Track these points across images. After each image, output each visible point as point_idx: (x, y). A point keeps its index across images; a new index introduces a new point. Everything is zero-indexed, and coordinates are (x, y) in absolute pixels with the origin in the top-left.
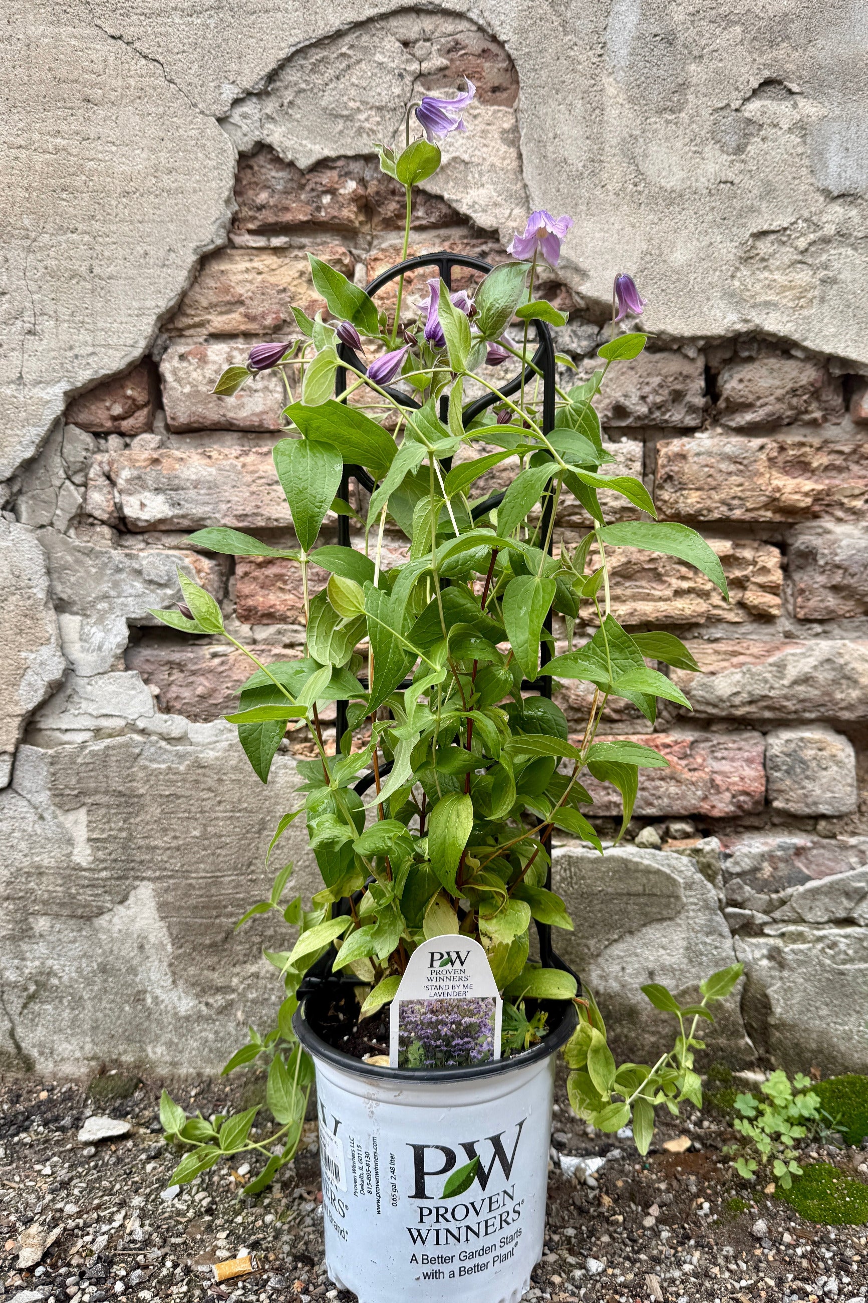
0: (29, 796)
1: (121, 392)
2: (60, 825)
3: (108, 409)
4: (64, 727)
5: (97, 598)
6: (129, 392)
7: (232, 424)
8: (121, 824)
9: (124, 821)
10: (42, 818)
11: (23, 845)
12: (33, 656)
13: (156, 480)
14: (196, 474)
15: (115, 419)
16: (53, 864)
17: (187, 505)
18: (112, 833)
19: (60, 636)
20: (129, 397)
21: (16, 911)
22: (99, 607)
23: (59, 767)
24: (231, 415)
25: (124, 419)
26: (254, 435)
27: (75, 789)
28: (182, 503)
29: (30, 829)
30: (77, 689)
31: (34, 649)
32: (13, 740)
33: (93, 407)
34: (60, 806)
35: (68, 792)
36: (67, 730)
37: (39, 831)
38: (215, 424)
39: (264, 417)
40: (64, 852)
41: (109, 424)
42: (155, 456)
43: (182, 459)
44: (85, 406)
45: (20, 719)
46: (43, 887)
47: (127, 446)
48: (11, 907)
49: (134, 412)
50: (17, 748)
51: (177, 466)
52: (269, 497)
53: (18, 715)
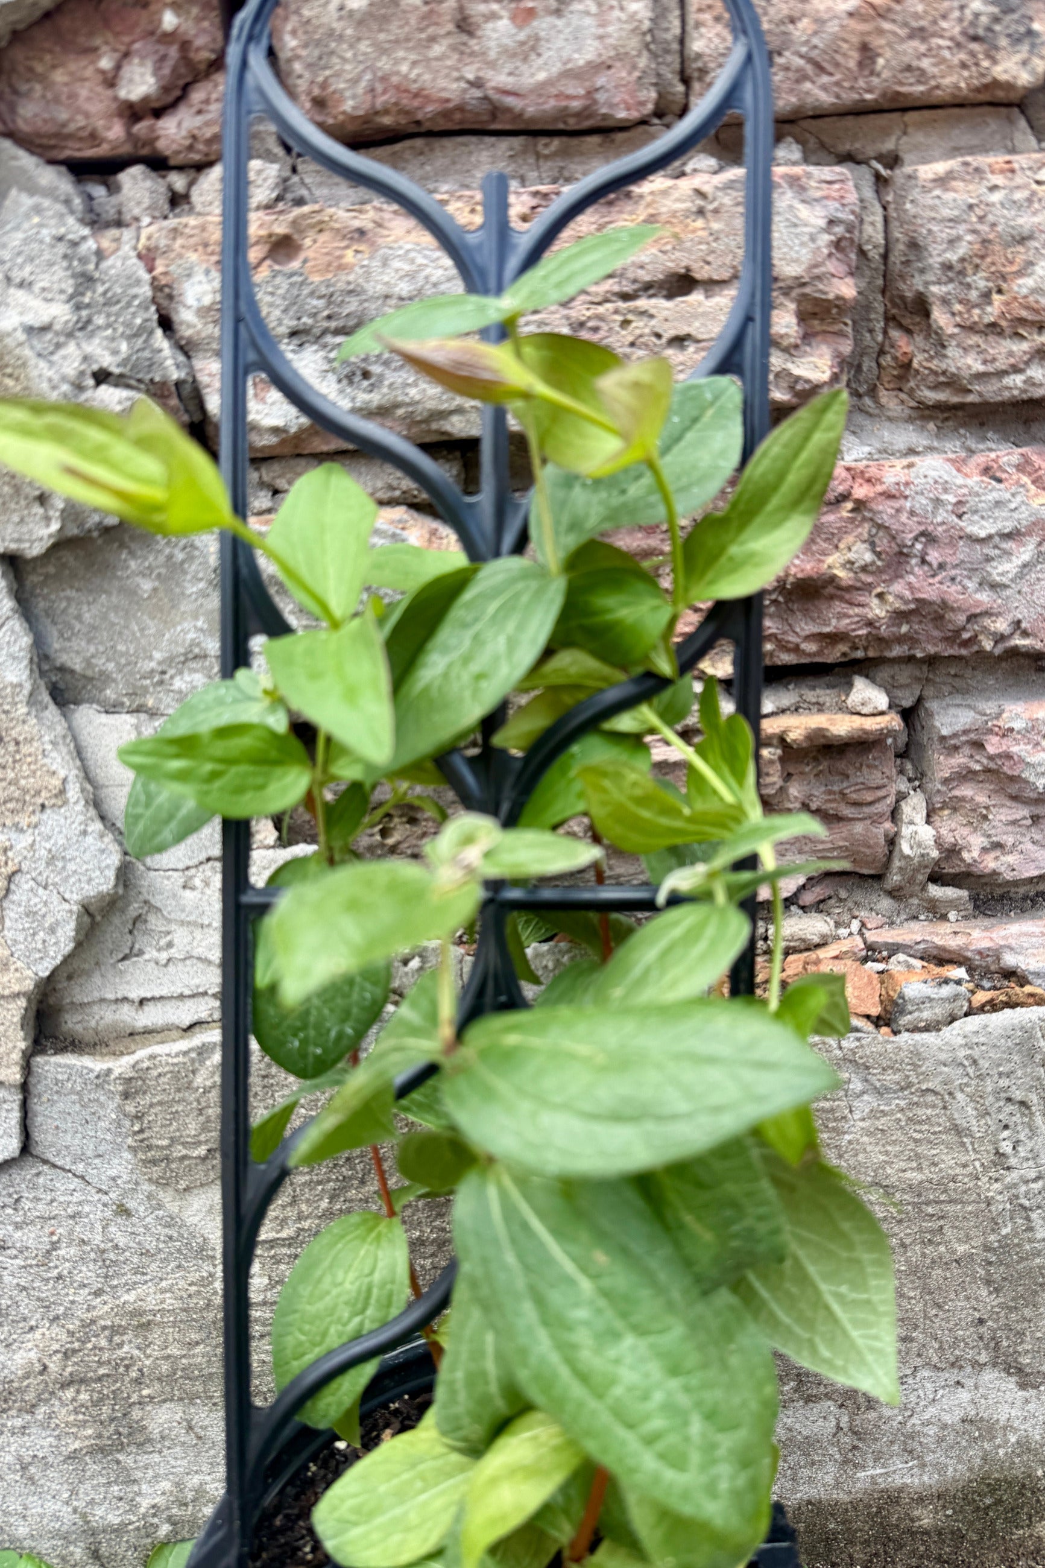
0: (80, 1168)
1: (142, 17)
2: (171, 1222)
3: (111, 81)
4: (135, 994)
5: (170, 660)
6: (169, 20)
7: (496, 110)
8: (324, 1204)
9: (333, 1198)
10: (123, 1211)
11: (88, 1273)
12: (25, 840)
13: (293, 303)
14: (411, 276)
15: (133, 113)
16: (170, 1302)
17: (391, 377)
18: (306, 1224)
19: (87, 776)
20: (168, 38)
21: (97, 1403)
22: (178, 684)
23: (148, 1099)
24: (499, 79)
25: (158, 113)
26: (556, 143)
27: (199, 1143)
28: (376, 369)
29: (97, 1239)
30: (156, 901)
31: (24, 822)
32: (16, 1056)
33: (59, 77)
34: (162, 1183)
35: (179, 1151)
36: (142, 1002)
37: (122, 1242)
38: (446, 114)
39: (601, 81)
40: (194, 1276)
41: (115, 132)
42: (281, 229)
43: (361, 232)
44: (32, 75)
45: (22, 1003)
46: (154, 1351)
47: (177, 200)
48: (84, 1397)
49: (186, 89)
50: (27, 1068)
51: (349, 256)
52: (627, 336)
53: (17, 995)
